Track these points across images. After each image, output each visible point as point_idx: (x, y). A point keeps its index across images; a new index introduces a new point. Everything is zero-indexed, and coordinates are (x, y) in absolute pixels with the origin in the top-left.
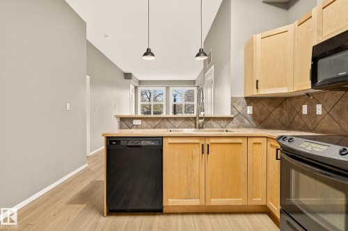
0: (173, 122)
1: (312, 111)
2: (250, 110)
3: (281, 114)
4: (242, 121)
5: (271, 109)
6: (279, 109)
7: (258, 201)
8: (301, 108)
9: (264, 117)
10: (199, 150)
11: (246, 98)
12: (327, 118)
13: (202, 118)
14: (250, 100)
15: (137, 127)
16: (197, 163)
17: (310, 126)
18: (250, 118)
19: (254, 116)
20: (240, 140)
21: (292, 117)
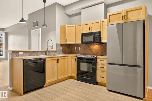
0: (37, 53)
1: (77, 49)
2: (61, 48)
3: (69, 49)
4: (59, 52)
5: (66, 48)
6: (68, 48)
7: (70, 75)
8: (74, 48)
9: (65, 50)
10: (55, 61)
11: (60, 44)
12: (81, 50)
13: (48, 51)
14: (62, 45)
15: (21, 55)
16: (55, 66)
17: (77, 53)
18: (61, 51)
19: (62, 50)
20: (65, 57)
21: (71, 51)
